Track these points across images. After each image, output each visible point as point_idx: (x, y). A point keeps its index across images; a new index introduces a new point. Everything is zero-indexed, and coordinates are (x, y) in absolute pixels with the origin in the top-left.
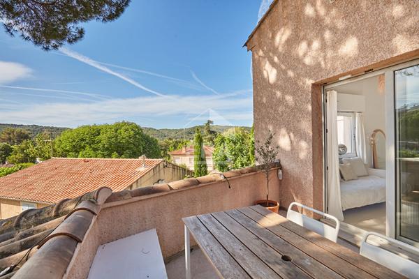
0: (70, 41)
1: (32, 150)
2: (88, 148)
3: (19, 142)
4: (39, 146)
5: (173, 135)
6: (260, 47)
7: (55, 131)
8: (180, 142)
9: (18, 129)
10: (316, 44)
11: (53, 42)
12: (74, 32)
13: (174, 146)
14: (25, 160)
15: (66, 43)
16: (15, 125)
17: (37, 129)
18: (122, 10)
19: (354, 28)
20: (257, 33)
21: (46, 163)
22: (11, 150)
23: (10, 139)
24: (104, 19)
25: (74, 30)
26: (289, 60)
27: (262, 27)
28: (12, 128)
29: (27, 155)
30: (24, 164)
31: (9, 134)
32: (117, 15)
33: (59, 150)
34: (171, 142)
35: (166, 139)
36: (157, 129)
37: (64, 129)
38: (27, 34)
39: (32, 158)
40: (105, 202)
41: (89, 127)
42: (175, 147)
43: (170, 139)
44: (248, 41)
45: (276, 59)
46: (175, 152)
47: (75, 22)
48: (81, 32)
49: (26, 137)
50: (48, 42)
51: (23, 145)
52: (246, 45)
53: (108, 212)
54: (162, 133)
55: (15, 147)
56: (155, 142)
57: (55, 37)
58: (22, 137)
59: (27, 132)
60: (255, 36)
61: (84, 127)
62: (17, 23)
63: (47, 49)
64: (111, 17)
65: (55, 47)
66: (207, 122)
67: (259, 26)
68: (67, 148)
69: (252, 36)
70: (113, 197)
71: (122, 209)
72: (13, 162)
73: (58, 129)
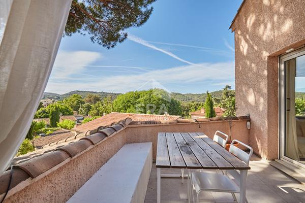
0: (120, 42)
1: (101, 108)
2: (132, 107)
3: (95, 103)
4: (105, 105)
5: (196, 98)
6: (239, 29)
7: (114, 95)
8: (200, 105)
9: (94, 95)
10: (269, 26)
11: (112, 43)
12: (122, 36)
13: (195, 107)
14: (97, 114)
15: (118, 43)
16: (93, 92)
17: (104, 94)
18: (148, 17)
19: (291, 14)
20: (237, 19)
21: (108, 115)
22: (91, 108)
23: (90, 101)
24: (138, 25)
25: (122, 35)
26: (255, 38)
27: (240, 14)
28: (91, 94)
29: (98, 111)
30: (97, 117)
31: (90, 98)
32: (145, 20)
33: (115, 108)
34: (193, 104)
35: (190, 102)
36: (183, 94)
37: (118, 94)
38: (100, 41)
39: (101, 113)
40: (129, 124)
41: (133, 92)
42: (196, 109)
43: (193, 102)
44: (232, 25)
45: (248, 37)
46: (196, 113)
47: (123, 30)
48: (126, 35)
49: (98, 100)
50: (110, 44)
51: (97, 105)
52: (230, 28)
53: (130, 130)
54: (187, 97)
55: (92, 106)
56: (178, 104)
57: (113, 40)
58: (97, 99)
59: (99, 96)
60: (236, 21)
61: (130, 93)
62: (96, 35)
63: (109, 48)
64: (142, 23)
65: (113, 46)
66: (225, 87)
67: (238, 14)
68: (120, 107)
69: (234, 21)
70: (132, 123)
71: (136, 129)
72: (92, 115)
73: (115, 94)
